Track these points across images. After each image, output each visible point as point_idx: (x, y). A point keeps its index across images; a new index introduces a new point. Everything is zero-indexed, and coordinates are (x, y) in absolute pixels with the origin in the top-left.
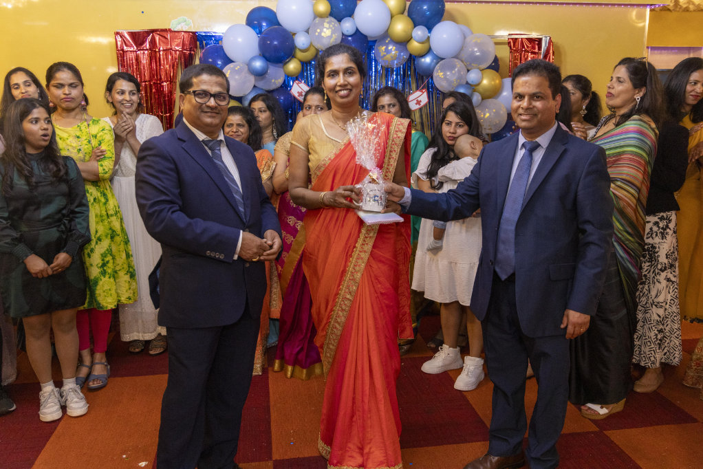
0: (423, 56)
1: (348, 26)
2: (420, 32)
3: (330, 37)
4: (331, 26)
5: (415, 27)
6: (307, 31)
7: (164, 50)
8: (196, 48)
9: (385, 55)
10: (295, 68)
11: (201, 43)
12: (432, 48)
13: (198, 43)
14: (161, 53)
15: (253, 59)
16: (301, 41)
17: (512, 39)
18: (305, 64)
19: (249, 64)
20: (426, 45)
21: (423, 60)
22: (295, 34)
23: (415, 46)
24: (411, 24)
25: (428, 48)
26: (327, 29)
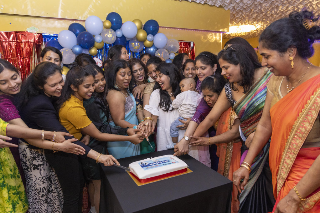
0: (150, 48)
1: (119, 33)
2: (150, 37)
3: (112, 38)
4: (112, 33)
5: (148, 35)
6: (100, 34)
7: (24, 42)
8: (42, 42)
9: (134, 47)
10: (95, 51)
11: (45, 39)
12: (154, 44)
13: (43, 39)
14: (23, 43)
15: (75, 46)
16: (98, 39)
17: (180, 42)
18: (100, 49)
19: (72, 50)
20: (152, 43)
21: (150, 49)
22: (94, 36)
23: (148, 43)
24: (146, 34)
25: (152, 44)
26: (110, 34)
